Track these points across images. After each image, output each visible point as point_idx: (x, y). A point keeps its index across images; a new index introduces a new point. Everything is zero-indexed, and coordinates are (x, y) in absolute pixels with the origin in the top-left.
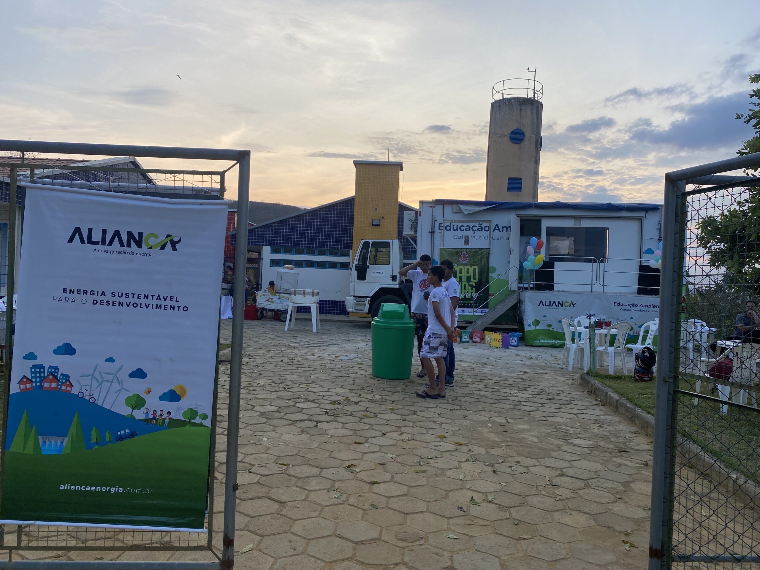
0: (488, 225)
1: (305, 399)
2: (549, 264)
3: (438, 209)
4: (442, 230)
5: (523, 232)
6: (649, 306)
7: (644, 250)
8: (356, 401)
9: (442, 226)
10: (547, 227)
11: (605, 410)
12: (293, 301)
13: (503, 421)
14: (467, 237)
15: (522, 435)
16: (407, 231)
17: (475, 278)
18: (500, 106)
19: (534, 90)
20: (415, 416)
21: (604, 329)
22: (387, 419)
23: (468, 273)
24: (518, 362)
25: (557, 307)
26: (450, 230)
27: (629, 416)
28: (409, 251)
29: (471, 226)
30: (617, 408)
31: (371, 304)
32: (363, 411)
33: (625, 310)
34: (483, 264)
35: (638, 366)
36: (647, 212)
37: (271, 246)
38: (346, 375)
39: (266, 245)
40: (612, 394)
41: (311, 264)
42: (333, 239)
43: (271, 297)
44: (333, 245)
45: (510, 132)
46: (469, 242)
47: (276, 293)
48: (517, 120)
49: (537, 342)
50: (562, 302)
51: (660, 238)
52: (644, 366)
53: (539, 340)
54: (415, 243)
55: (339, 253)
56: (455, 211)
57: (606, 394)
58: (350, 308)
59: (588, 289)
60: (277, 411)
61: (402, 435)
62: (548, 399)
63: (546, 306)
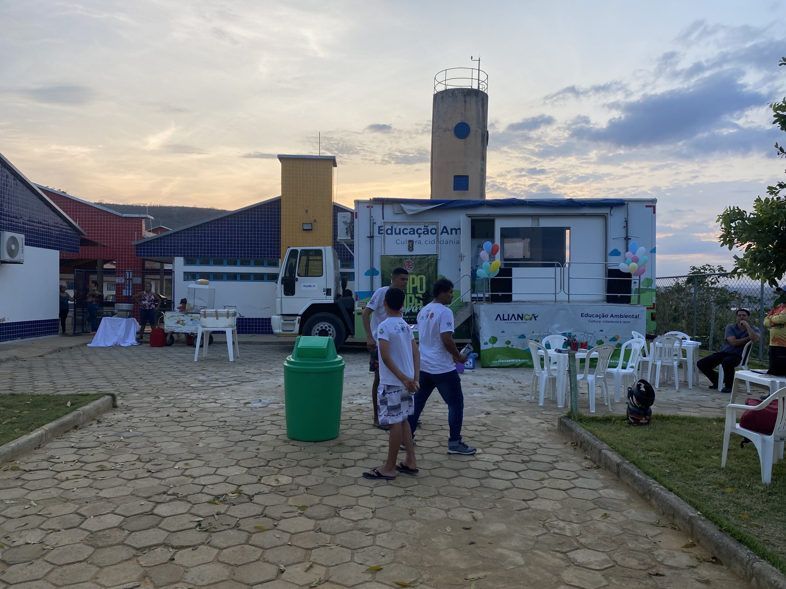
0: (435, 227)
1: (174, 494)
2: (506, 271)
3: (377, 209)
4: (382, 234)
5: (474, 235)
6: (621, 316)
7: (609, 251)
8: (251, 493)
9: (382, 230)
10: (501, 228)
11: (602, 477)
12: (203, 324)
13: (467, 518)
14: (411, 242)
15: (499, 550)
16: (342, 236)
17: (421, 289)
18: (442, 97)
19: (479, 80)
20: (336, 519)
21: (580, 352)
22: (292, 531)
23: (413, 283)
24: (476, 395)
25: (517, 321)
26: (392, 234)
27: (640, 492)
28: (347, 259)
29: (416, 228)
30: (618, 474)
31: (302, 323)
32: (257, 516)
33: (594, 321)
34: (430, 272)
35: (632, 405)
36: (612, 208)
37: (184, 256)
38: (249, 438)
39: (178, 256)
40: (609, 454)
41: (233, 277)
42: (258, 247)
43: (182, 318)
44: (258, 254)
45: (454, 126)
46: (414, 247)
47: (188, 313)
48: (462, 113)
49: (495, 363)
50: (522, 315)
51: (627, 237)
52: (640, 405)
53: (497, 360)
54: (353, 249)
55: (266, 263)
56: (396, 212)
57: (600, 451)
58: (277, 329)
59: (552, 297)
60: (120, 527)
61: (312, 569)
62: (523, 462)
63: (504, 320)
